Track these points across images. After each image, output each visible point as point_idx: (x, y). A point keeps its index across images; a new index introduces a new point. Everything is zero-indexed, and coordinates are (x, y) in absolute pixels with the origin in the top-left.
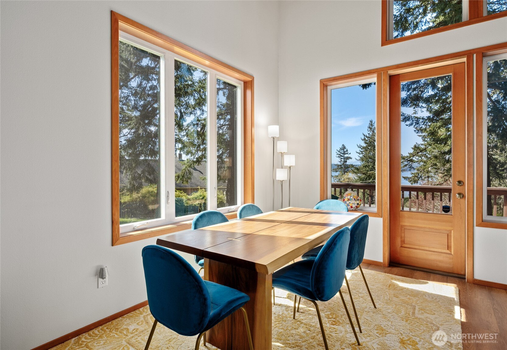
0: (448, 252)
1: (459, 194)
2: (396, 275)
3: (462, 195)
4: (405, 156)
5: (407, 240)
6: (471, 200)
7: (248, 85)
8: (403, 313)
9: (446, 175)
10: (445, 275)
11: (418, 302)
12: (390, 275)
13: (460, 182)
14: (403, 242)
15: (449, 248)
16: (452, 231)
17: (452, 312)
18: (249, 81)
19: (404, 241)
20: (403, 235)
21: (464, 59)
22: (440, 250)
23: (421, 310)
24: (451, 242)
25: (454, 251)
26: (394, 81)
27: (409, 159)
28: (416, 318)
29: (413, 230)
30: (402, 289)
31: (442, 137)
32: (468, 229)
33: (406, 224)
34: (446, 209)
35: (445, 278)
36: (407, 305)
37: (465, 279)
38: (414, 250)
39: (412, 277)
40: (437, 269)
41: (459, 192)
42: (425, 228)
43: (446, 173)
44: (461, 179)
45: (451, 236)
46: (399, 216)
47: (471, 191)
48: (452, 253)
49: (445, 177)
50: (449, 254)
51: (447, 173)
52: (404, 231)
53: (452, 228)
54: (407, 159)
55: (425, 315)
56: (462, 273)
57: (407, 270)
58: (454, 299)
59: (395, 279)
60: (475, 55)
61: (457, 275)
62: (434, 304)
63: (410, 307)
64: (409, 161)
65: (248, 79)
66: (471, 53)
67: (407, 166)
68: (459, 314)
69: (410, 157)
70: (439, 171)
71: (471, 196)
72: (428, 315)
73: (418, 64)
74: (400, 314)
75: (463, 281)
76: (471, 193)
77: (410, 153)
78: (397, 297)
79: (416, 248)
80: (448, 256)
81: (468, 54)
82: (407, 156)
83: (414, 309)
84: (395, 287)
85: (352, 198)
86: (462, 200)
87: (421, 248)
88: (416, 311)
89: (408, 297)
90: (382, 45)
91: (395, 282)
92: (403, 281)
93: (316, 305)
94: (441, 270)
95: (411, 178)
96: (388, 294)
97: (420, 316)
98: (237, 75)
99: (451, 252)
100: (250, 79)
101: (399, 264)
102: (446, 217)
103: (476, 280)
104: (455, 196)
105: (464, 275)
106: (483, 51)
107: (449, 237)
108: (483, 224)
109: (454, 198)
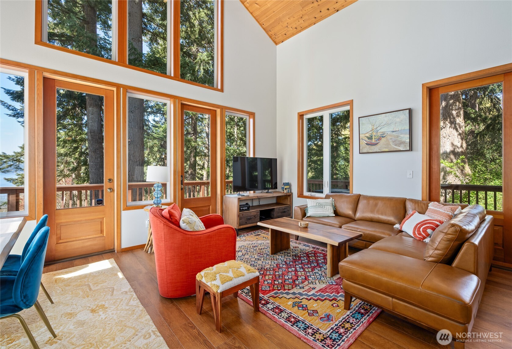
0: (102, 235)
1: (110, 189)
2: (56, 270)
3: (112, 190)
5: (63, 236)
6: (119, 193)
8: (81, 293)
10: (100, 254)
11: (89, 280)
12: (51, 273)
13: (110, 180)
15: (102, 231)
16: (105, 218)
19: (60, 237)
20: (59, 232)
21: (115, 89)
22: (95, 236)
23: (95, 284)
24: (103, 227)
25: (106, 233)
26: (48, 84)
28: (95, 291)
29: (70, 225)
30: (70, 278)
32: (117, 214)
33: (63, 221)
34: (100, 202)
35: (100, 256)
36: (82, 286)
37: (115, 251)
38: (71, 243)
39: (73, 266)
40: (92, 252)
41: (109, 187)
42: (81, 220)
44: (111, 178)
45: (103, 222)
46: (55, 215)
47: (119, 185)
48: (105, 235)
52: (60, 228)
53: (104, 216)
54: (13, 159)
55: (100, 285)
57: (65, 263)
58: (114, 267)
59: (59, 274)
60: (122, 89)
61: (108, 251)
62: (103, 276)
63: (85, 287)
66: (119, 86)
67: (13, 167)
71: (119, 190)
72: (102, 285)
74: (79, 296)
75: (114, 253)
76: (119, 188)
78: (69, 286)
79: (73, 240)
80: (101, 238)
81: (118, 86)
83: (89, 286)
84: (63, 280)
86: (112, 193)
87: (77, 239)
88: (92, 287)
89: (79, 281)
90: (35, 44)
92: (67, 273)
95: (19, 180)
96: (58, 288)
97: (96, 288)
99: (103, 235)
101: (55, 261)
102: (100, 207)
103: (123, 249)
104: (106, 191)
105: (114, 249)
106: (127, 88)
107: (102, 223)
108: (128, 208)
109: (106, 192)
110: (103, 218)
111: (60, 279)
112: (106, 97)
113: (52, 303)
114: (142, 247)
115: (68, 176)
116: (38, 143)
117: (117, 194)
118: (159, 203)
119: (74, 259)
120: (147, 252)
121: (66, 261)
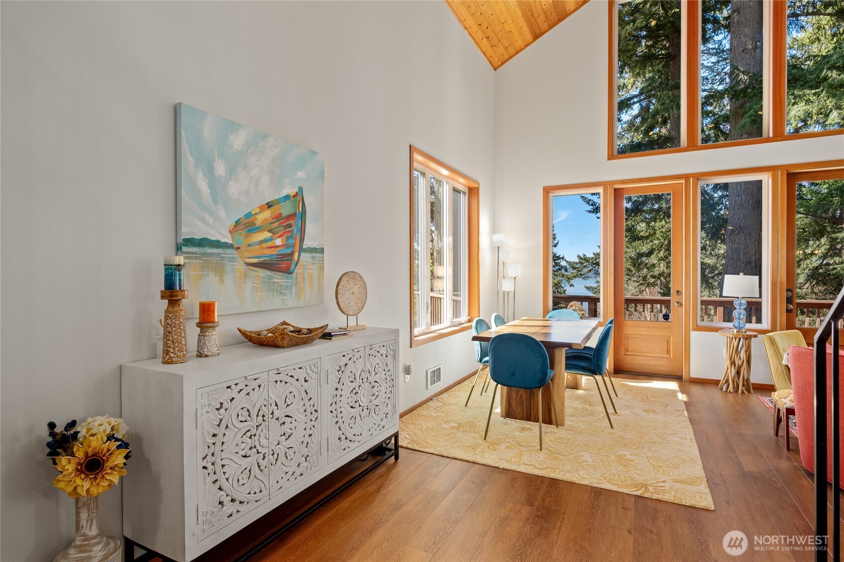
0: (668, 356)
1: (678, 303)
2: (623, 379)
3: (680, 304)
4: (590, 257)
5: (630, 348)
6: (688, 308)
7: (473, 192)
8: (640, 398)
9: (641, 284)
10: (665, 377)
12: (619, 379)
13: (678, 292)
14: (627, 350)
15: (668, 352)
16: (671, 337)
17: (676, 396)
18: (475, 188)
20: (626, 343)
21: (683, 181)
22: (660, 355)
23: (654, 396)
24: (670, 347)
25: (673, 355)
26: (618, 193)
27: (594, 262)
29: (636, 338)
30: (633, 386)
31: (641, 234)
32: (685, 334)
33: (629, 333)
34: (666, 317)
35: (666, 379)
36: (641, 394)
37: (682, 379)
38: (637, 357)
39: (638, 380)
40: (658, 373)
41: (677, 301)
42: (646, 335)
43: (641, 282)
44: (679, 290)
45: (670, 341)
46: (623, 326)
47: (687, 299)
49: (640, 287)
50: (668, 358)
51: (643, 280)
52: (628, 340)
53: (671, 334)
54: (592, 262)
55: (656, 399)
56: (680, 374)
57: (631, 376)
58: (676, 390)
60: (691, 179)
61: (675, 375)
63: (643, 395)
64: (594, 264)
65: (473, 185)
66: (688, 177)
67: (592, 272)
68: (682, 397)
69: (596, 259)
70: (632, 279)
71: (688, 304)
72: (659, 399)
73: (642, 182)
74: (637, 399)
76: (688, 302)
77: (595, 253)
78: (631, 391)
79: (639, 355)
80: (668, 360)
81: (686, 177)
82: (593, 258)
83: (647, 395)
84: (627, 386)
85: (576, 308)
86: (680, 308)
87: (643, 354)
88: (649, 397)
89: (640, 390)
90: (608, 160)
91: (625, 383)
92: (630, 382)
93: (595, 378)
94: (660, 373)
95: (596, 288)
96: (623, 390)
97: (653, 400)
98: (462, 180)
99: (670, 356)
100: (477, 186)
101: (623, 371)
102: (666, 324)
103: (692, 378)
104: (674, 305)
105: (682, 376)
106: (698, 177)
107: (668, 342)
108: (698, 328)
109: (673, 307)
110: (670, 337)
111: (625, 385)
112: (673, 192)
113: (617, 396)
114: (716, 383)
115: (654, 285)
116: (610, 254)
117: (685, 309)
118: (743, 328)
119: (640, 375)
120: (722, 389)
121: (632, 374)
